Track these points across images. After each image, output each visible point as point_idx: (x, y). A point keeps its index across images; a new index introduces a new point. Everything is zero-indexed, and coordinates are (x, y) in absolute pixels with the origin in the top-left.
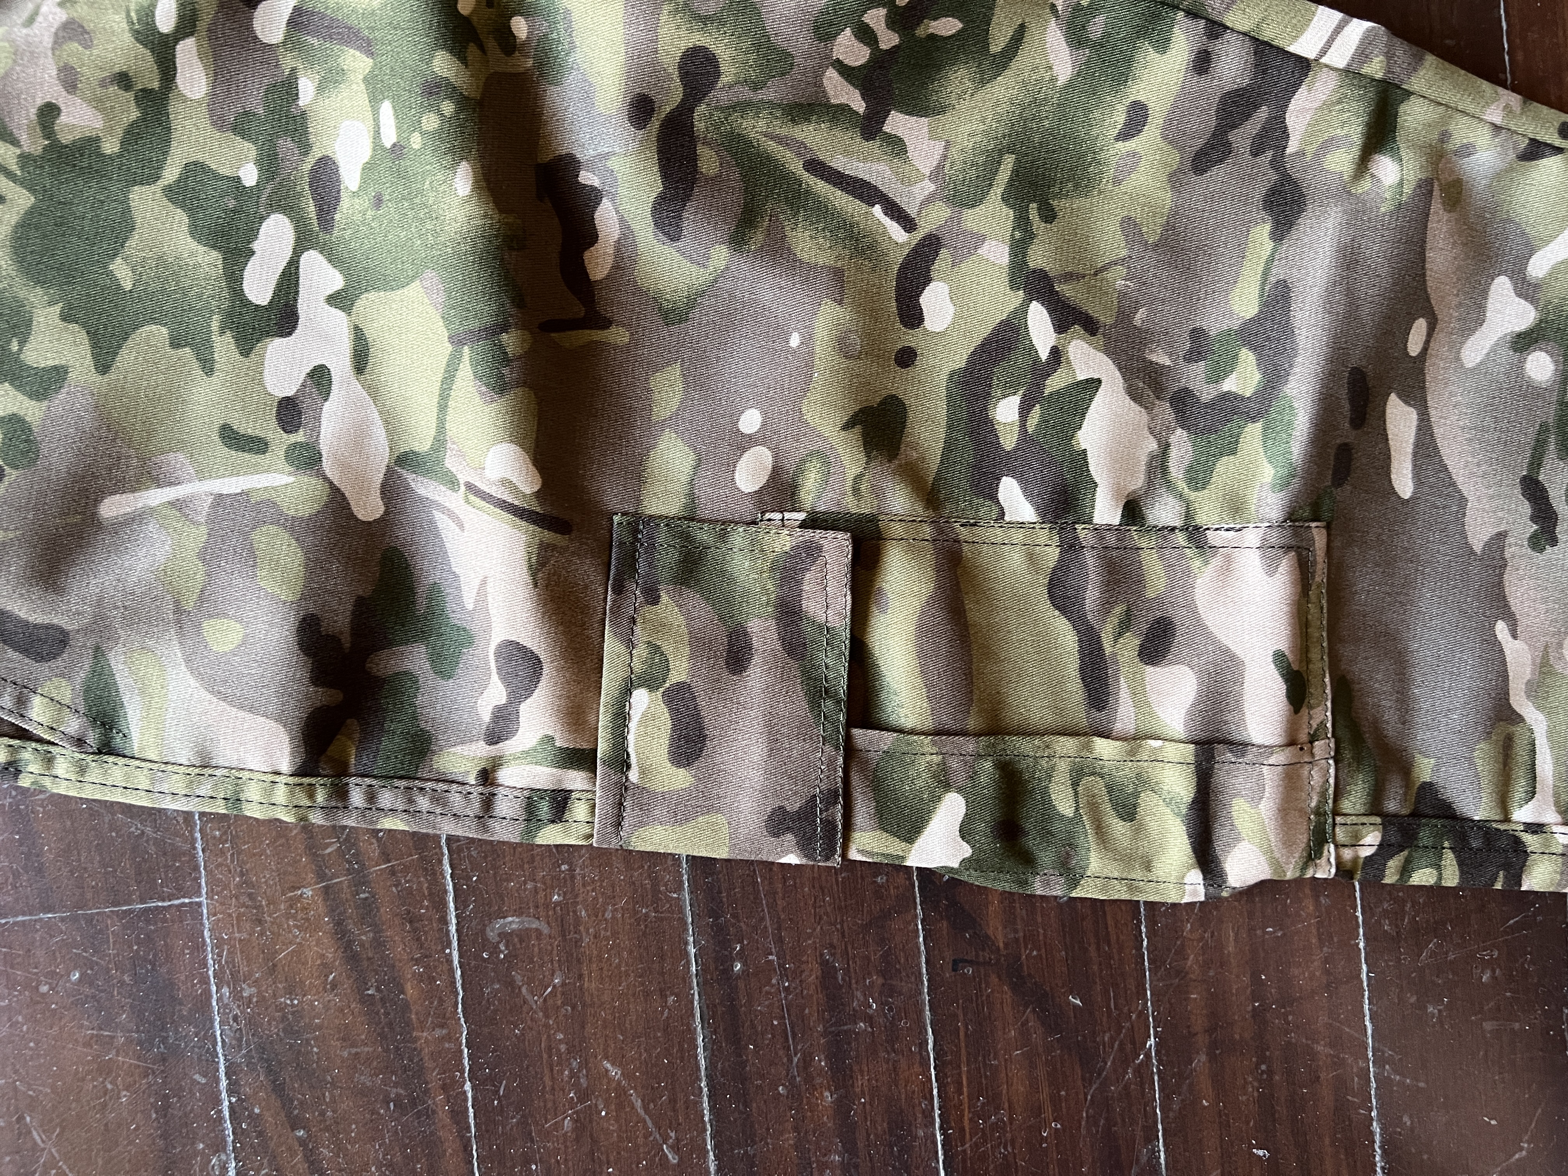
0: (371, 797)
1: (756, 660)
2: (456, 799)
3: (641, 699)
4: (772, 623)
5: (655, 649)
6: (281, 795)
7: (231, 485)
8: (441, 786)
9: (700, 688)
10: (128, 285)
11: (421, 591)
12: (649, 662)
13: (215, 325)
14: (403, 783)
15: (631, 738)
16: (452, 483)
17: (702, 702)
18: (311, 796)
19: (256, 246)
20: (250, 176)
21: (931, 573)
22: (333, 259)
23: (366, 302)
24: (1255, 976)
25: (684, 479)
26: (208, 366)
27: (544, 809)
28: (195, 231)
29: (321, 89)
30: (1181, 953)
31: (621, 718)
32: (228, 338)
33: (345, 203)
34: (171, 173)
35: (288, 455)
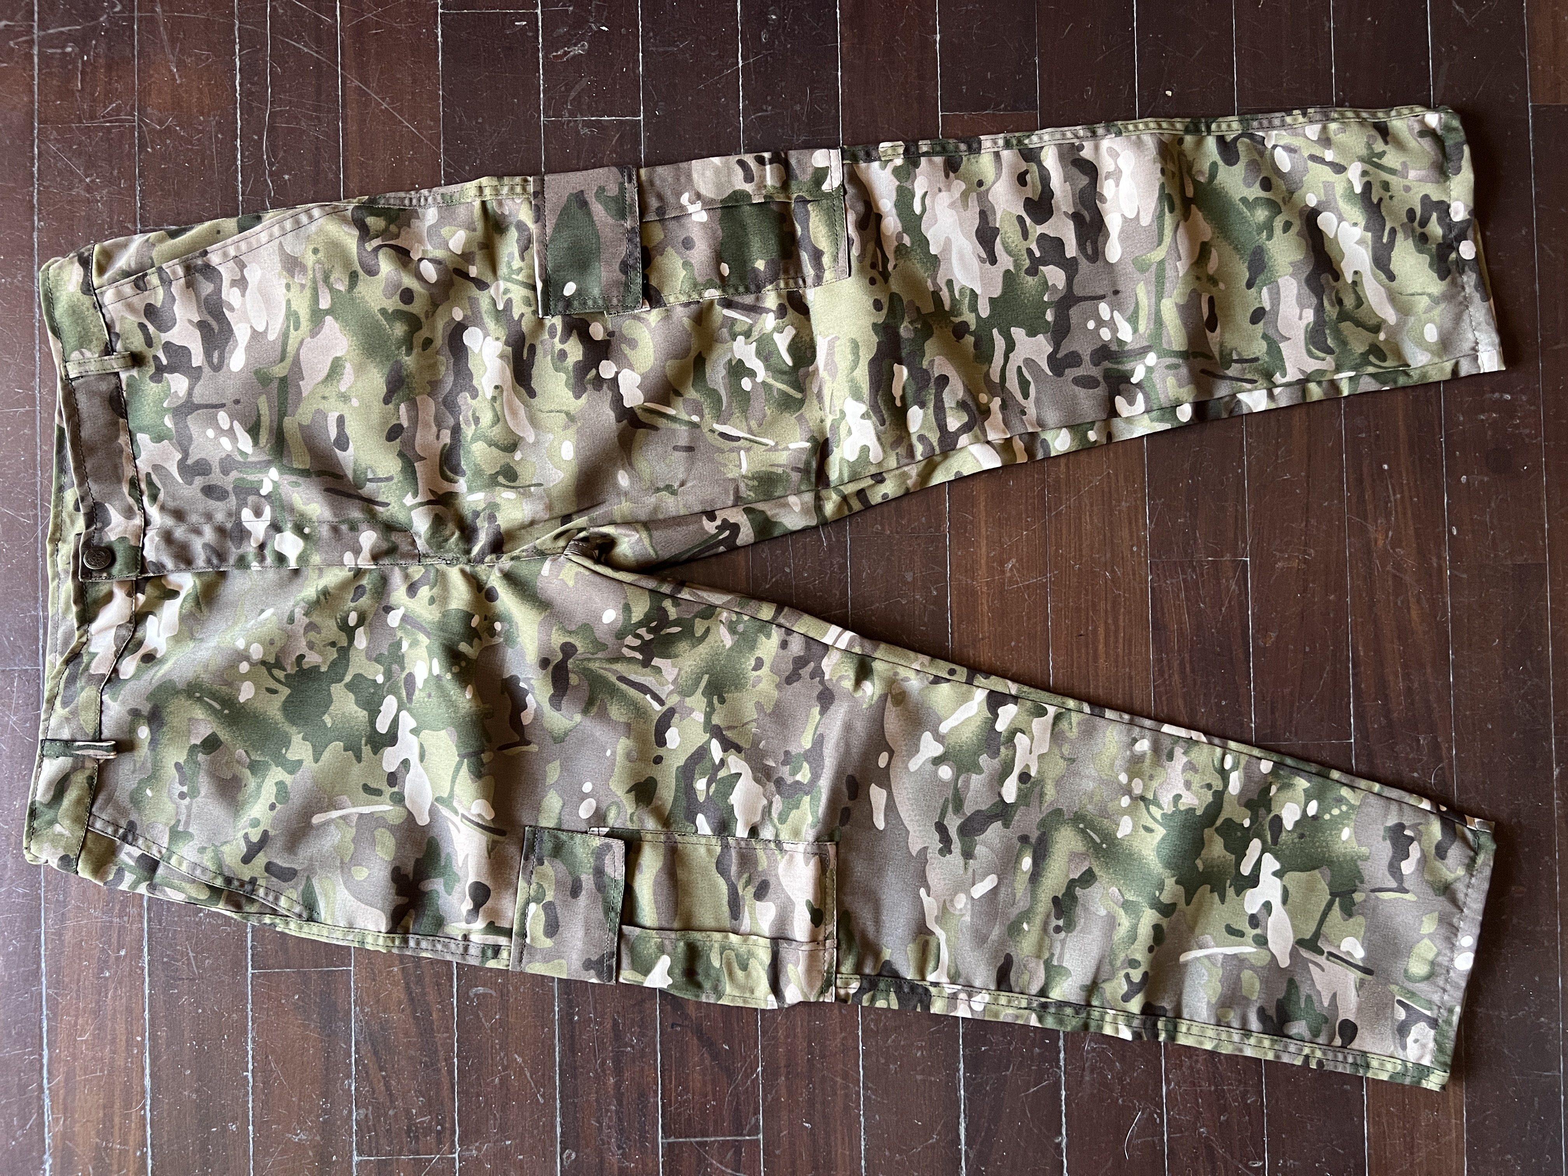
0: (418, 943)
1: (584, 892)
2: (453, 946)
3: (533, 907)
4: (591, 876)
5: (540, 886)
6: (381, 941)
7: (366, 810)
8: (447, 940)
9: (557, 903)
10: (329, 725)
11: (443, 855)
12: (537, 892)
13: (363, 742)
14: (431, 938)
15: (528, 925)
16: (456, 812)
17: (559, 910)
18: (393, 942)
19: (382, 708)
20: (380, 679)
21: (661, 858)
22: (413, 715)
23: (425, 733)
24: (809, 1043)
25: (557, 811)
26: (359, 759)
27: (490, 953)
28: (357, 703)
29: (411, 646)
30: (776, 1030)
31: (524, 915)
32: (369, 747)
33: (417, 692)
34: (348, 678)
35: (391, 797)
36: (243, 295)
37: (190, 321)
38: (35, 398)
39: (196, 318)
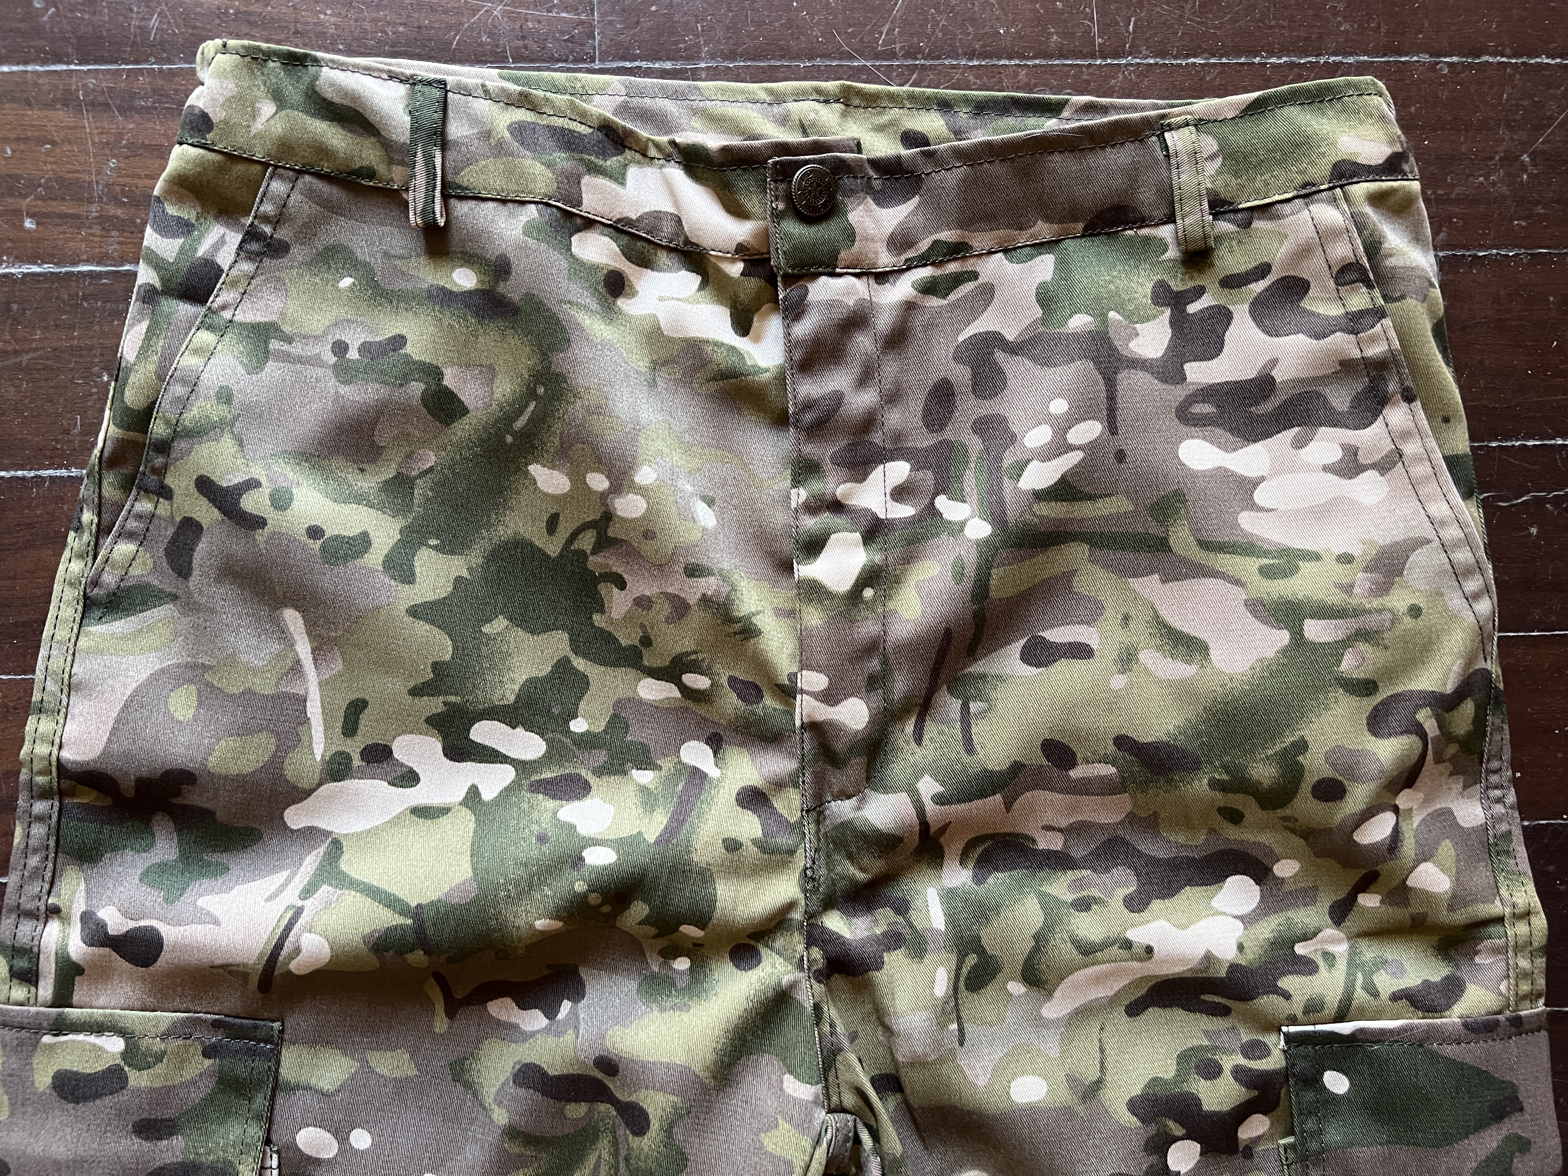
0: (40, 819)
1: (146, 1145)
2: (35, 888)
3: (115, 1045)
4: (179, 1158)
5: (159, 1057)
6: (42, 749)
7: (314, 709)
8: (48, 875)
9: (123, 1097)
10: (486, 629)
11: (223, 858)
12: (148, 1053)
13: (453, 699)
14: (52, 843)
15: (81, 1037)
16: (307, 892)
17: (108, 1100)
18: (41, 773)
19: (520, 730)
20: (578, 726)
22: (508, 791)
23: (466, 821)
25: (313, 1082)
26: (415, 692)
27: (22, 963)
28: (531, 682)
29: (644, 790)
31: (98, 1028)
32: (441, 708)
33: (551, 804)
34: (580, 664)
35: (340, 753)
36: (1326, 469)
37: (1274, 362)
38: (1117, 56)
39: (1280, 375)
